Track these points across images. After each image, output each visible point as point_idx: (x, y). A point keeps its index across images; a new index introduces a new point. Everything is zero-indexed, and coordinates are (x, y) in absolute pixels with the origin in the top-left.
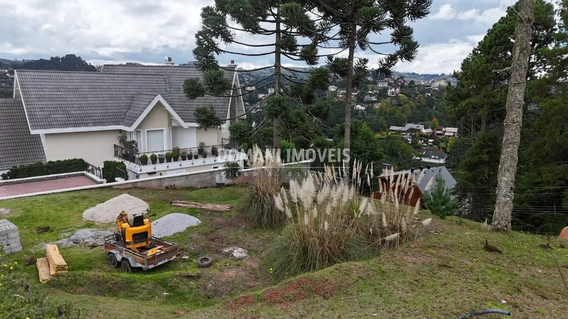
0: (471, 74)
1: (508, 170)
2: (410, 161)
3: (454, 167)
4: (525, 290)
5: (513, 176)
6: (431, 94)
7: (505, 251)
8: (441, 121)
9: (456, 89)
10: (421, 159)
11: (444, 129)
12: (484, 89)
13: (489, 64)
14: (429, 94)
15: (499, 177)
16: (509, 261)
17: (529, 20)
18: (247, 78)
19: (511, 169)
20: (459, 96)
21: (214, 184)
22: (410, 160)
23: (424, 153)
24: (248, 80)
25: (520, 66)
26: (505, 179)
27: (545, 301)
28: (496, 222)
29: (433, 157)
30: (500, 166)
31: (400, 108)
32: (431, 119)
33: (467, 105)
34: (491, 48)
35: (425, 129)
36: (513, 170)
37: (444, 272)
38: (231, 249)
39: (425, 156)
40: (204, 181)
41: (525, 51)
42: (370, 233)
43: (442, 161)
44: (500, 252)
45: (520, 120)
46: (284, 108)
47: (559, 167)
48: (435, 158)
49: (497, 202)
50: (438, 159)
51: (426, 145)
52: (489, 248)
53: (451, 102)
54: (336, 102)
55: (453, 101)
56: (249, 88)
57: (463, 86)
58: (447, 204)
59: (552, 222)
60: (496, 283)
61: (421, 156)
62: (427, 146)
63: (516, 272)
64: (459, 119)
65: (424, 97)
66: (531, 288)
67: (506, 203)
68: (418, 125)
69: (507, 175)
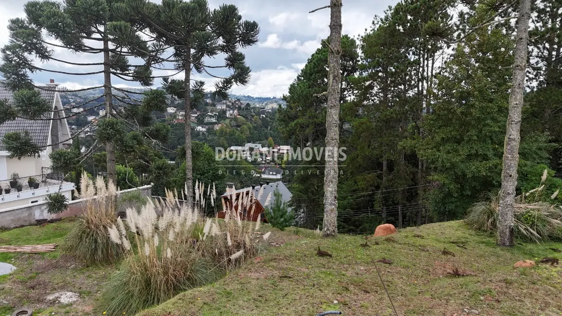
0: (297, 97)
1: (332, 182)
2: (252, 179)
3: (289, 181)
4: (351, 288)
5: (336, 186)
6: (266, 116)
7: (334, 254)
8: (276, 140)
9: (286, 111)
10: (261, 176)
11: (278, 148)
12: (308, 111)
13: (311, 89)
14: (264, 116)
15: (325, 187)
16: (337, 262)
17: (338, 53)
18: (72, 99)
19: (334, 180)
20: (289, 118)
21: (33, 221)
22: (251, 177)
23: (263, 170)
24: (74, 102)
25: (334, 91)
26: (330, 189)
27: (368, 295)
28: (326, 229)
29: (271, 173)
30: (325, 178)
31: (239, 128)
32: (267, 139)
33: (296, 125)
34: (311, 75)
35: (262, 148)
36: (335, 181)
37: (285, 283)
38: (57, 295)
39: (264, 173)
40: (19, 219)
41: (337, 78)
42: (216, 254)
43: (279, 176)
44: (330, 256)
45: (337, 137)
46: (118, 131)
47: (369, 175)
48: (273, 174)
49: (325, 210)
50: (276, 175)
51: (264, 162)
52: (321, 254)
53: (282, 122)
54: (177, 124)
55: (284, 121)
56: (75, 110)
57: (291, 109)
58: (286, 217)
59: (368, 223)
60: (328, 285)
61: (260, 173)
62: (265, 164)
63: (344, 272)
64: (290, 138)
65: (260, 118)
66: (357, 285)
67: (332, 210)
68: (256, 145)
69: (332, 185)
